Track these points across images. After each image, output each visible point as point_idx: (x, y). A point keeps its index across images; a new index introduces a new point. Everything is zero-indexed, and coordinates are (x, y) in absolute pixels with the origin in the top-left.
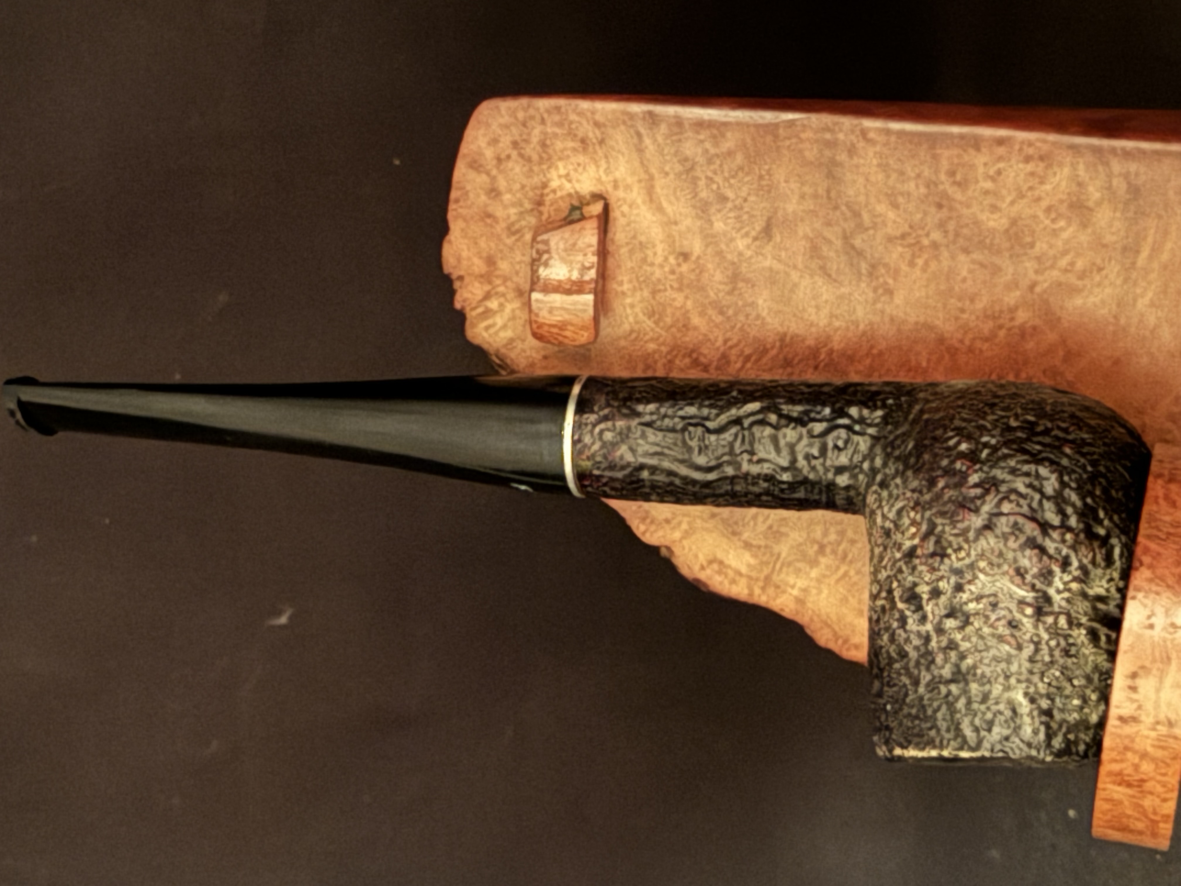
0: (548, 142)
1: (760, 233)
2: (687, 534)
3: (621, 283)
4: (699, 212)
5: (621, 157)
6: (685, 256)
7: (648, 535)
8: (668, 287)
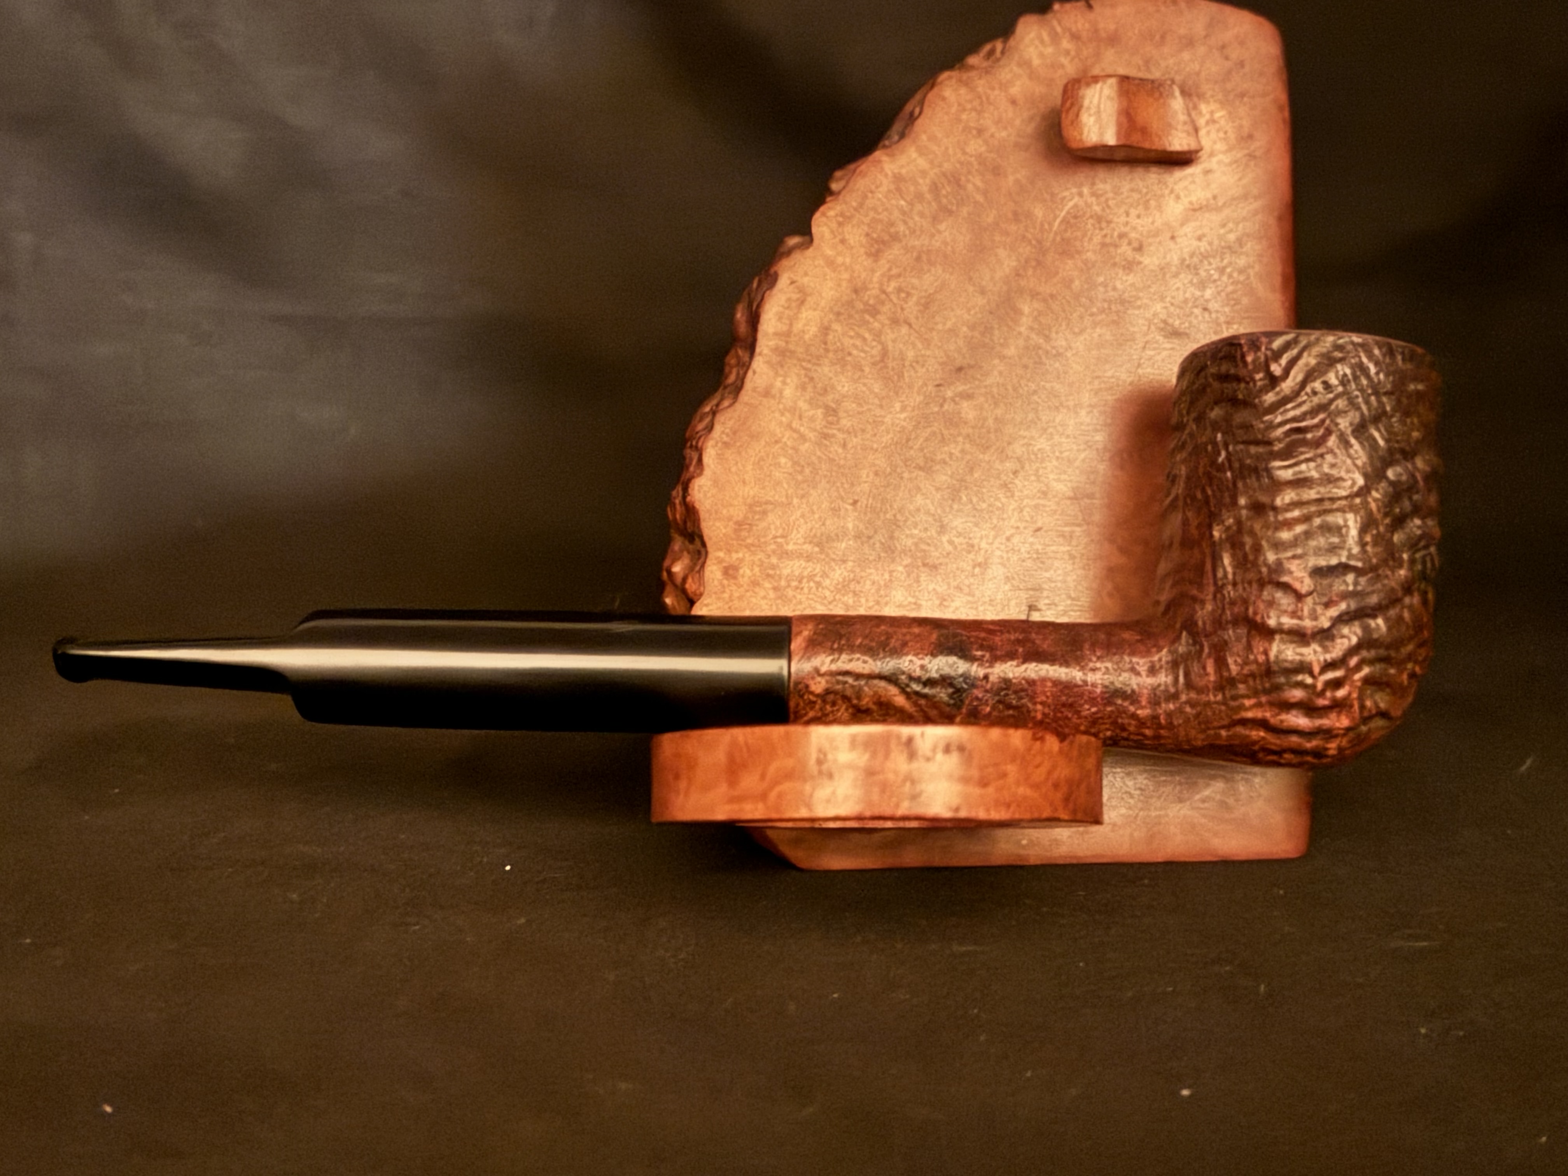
0: (1245, 99)
1: (1172, 326)
2: (830, 263)
3: (1105, 182)
4: (1187, 262)
5: (1236, 177)
6: (1140, 249)
7: (824, 219)
8: (1104, 232)
